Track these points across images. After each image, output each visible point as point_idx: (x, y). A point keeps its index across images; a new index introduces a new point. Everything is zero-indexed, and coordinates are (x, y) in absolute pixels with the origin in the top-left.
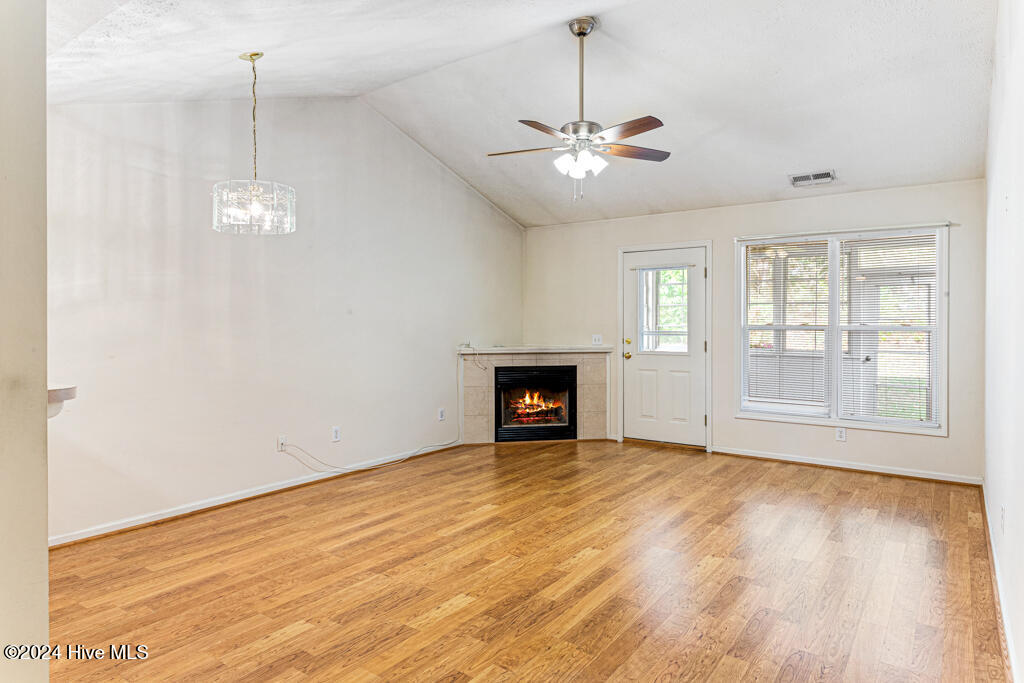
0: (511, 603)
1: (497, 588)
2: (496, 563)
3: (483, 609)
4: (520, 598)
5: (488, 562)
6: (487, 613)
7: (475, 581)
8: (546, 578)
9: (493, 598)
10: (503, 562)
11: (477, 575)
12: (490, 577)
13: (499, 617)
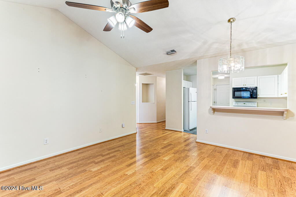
0: (155, 158)
1: (158, 161)
2: (159, 169)
3: (161, 157)
4: (153, 159)
5: (162, 169)
6: (160, 156)
7: (164, 163)
8: (146, 164)
9: (159, 159)
10: (157, 169)
11: (164, 165)
12: (160, 164)
13: (157, 155)
